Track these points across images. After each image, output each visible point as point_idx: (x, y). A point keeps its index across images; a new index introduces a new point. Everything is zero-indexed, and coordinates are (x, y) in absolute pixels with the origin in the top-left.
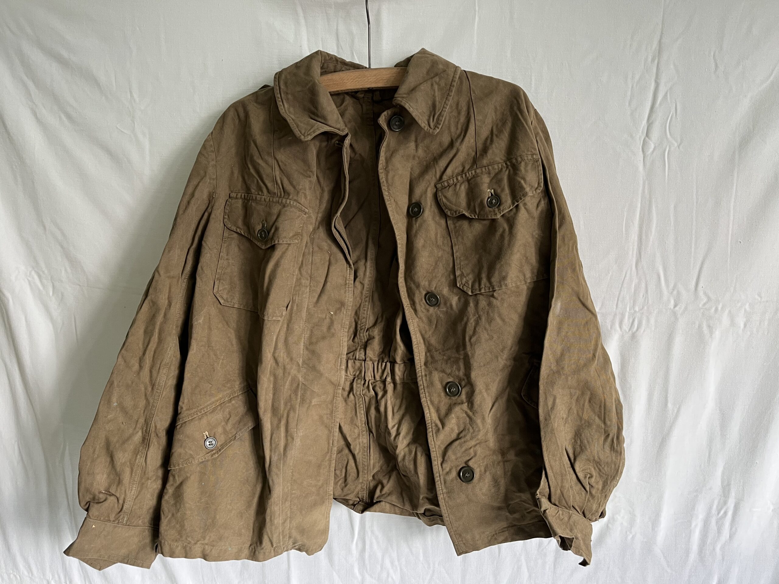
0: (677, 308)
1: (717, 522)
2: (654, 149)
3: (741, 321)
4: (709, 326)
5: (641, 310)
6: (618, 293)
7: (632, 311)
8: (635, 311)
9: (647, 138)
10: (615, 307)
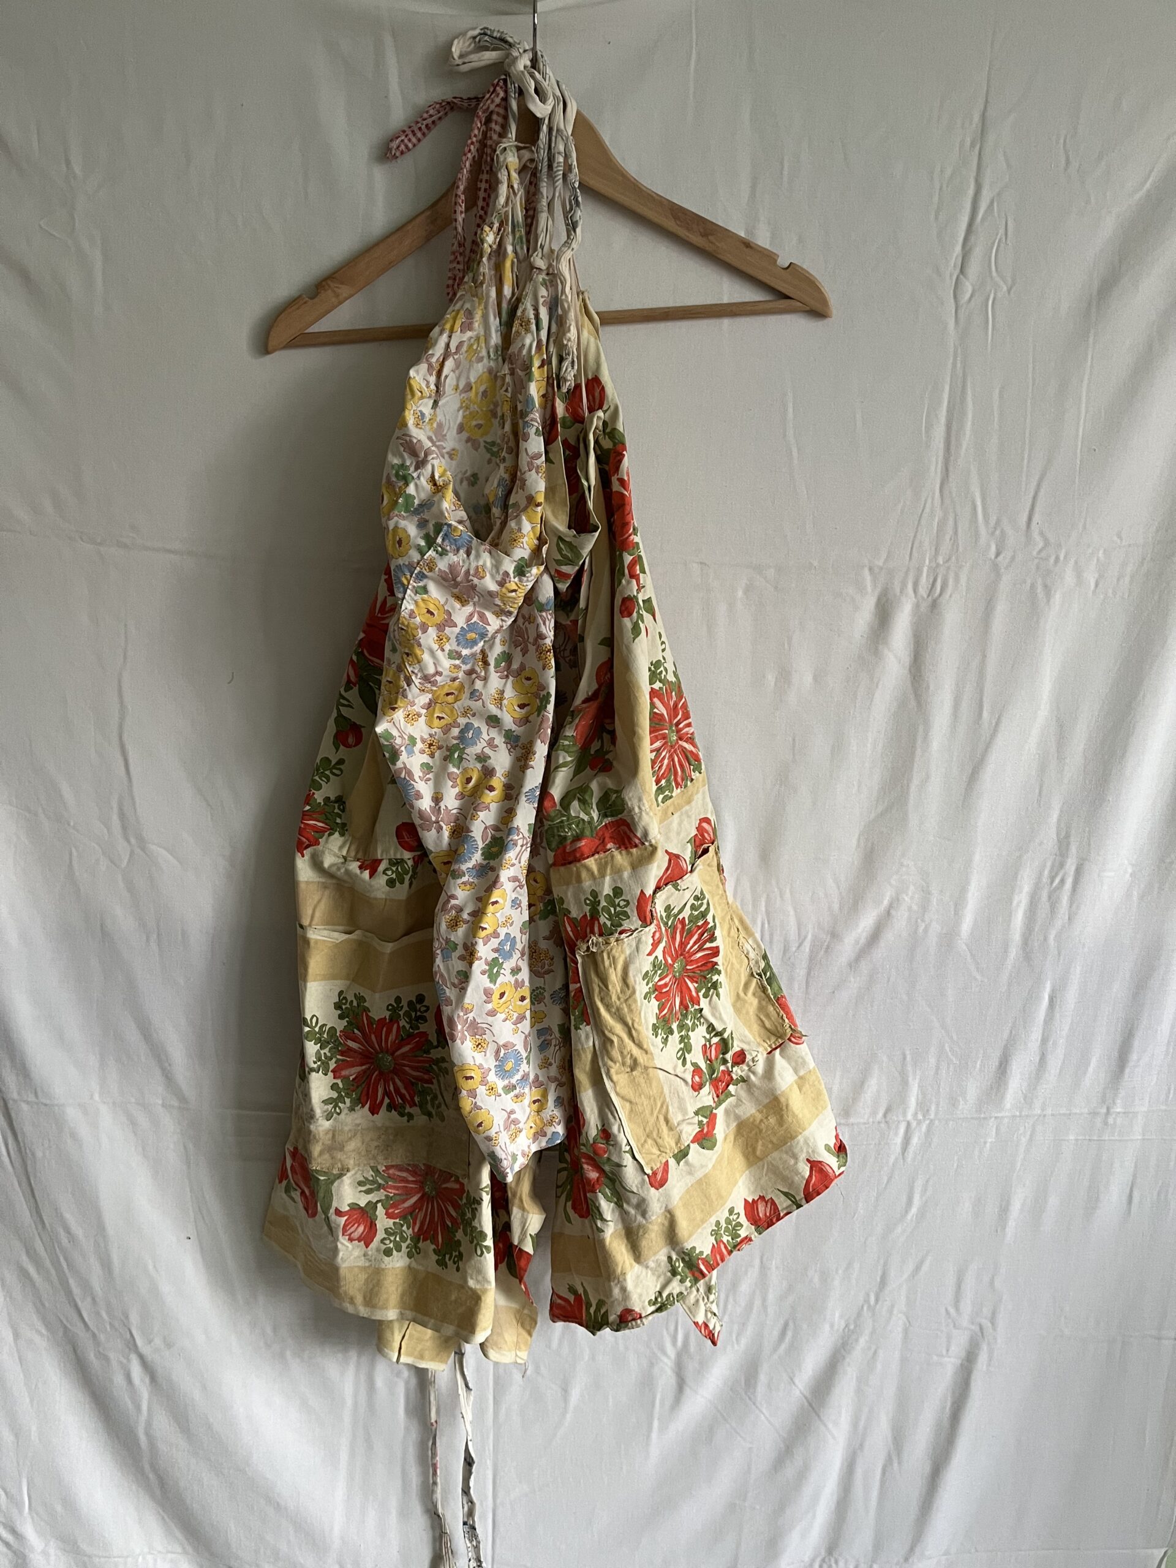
0: (1000, 558)
1: (1050, 897)
2: (972, 296)
3: (1091, 578)
4: (1045, 586)
5: (948, 561)
6: (912, 535)
9: (961, 276)
10: (908, 558)
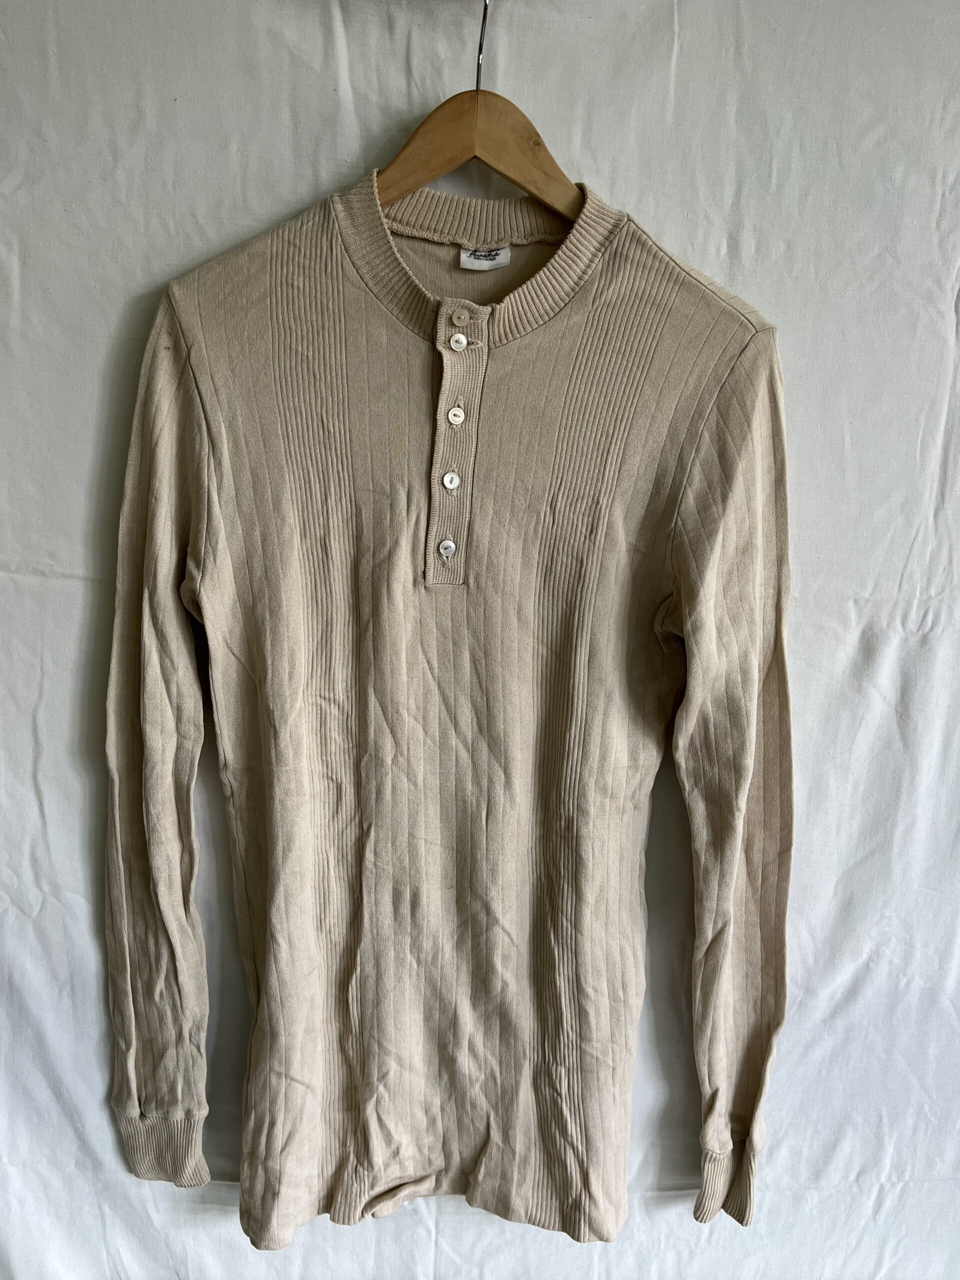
7: (925, 597)
8: (930, 597)
